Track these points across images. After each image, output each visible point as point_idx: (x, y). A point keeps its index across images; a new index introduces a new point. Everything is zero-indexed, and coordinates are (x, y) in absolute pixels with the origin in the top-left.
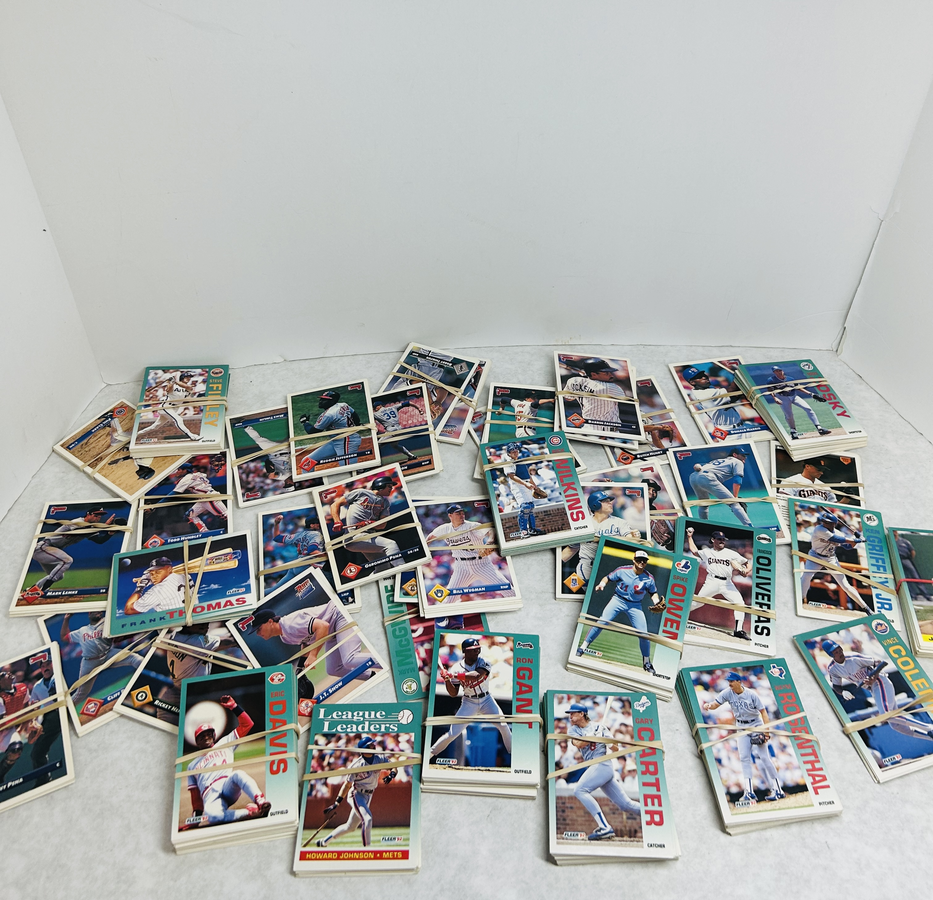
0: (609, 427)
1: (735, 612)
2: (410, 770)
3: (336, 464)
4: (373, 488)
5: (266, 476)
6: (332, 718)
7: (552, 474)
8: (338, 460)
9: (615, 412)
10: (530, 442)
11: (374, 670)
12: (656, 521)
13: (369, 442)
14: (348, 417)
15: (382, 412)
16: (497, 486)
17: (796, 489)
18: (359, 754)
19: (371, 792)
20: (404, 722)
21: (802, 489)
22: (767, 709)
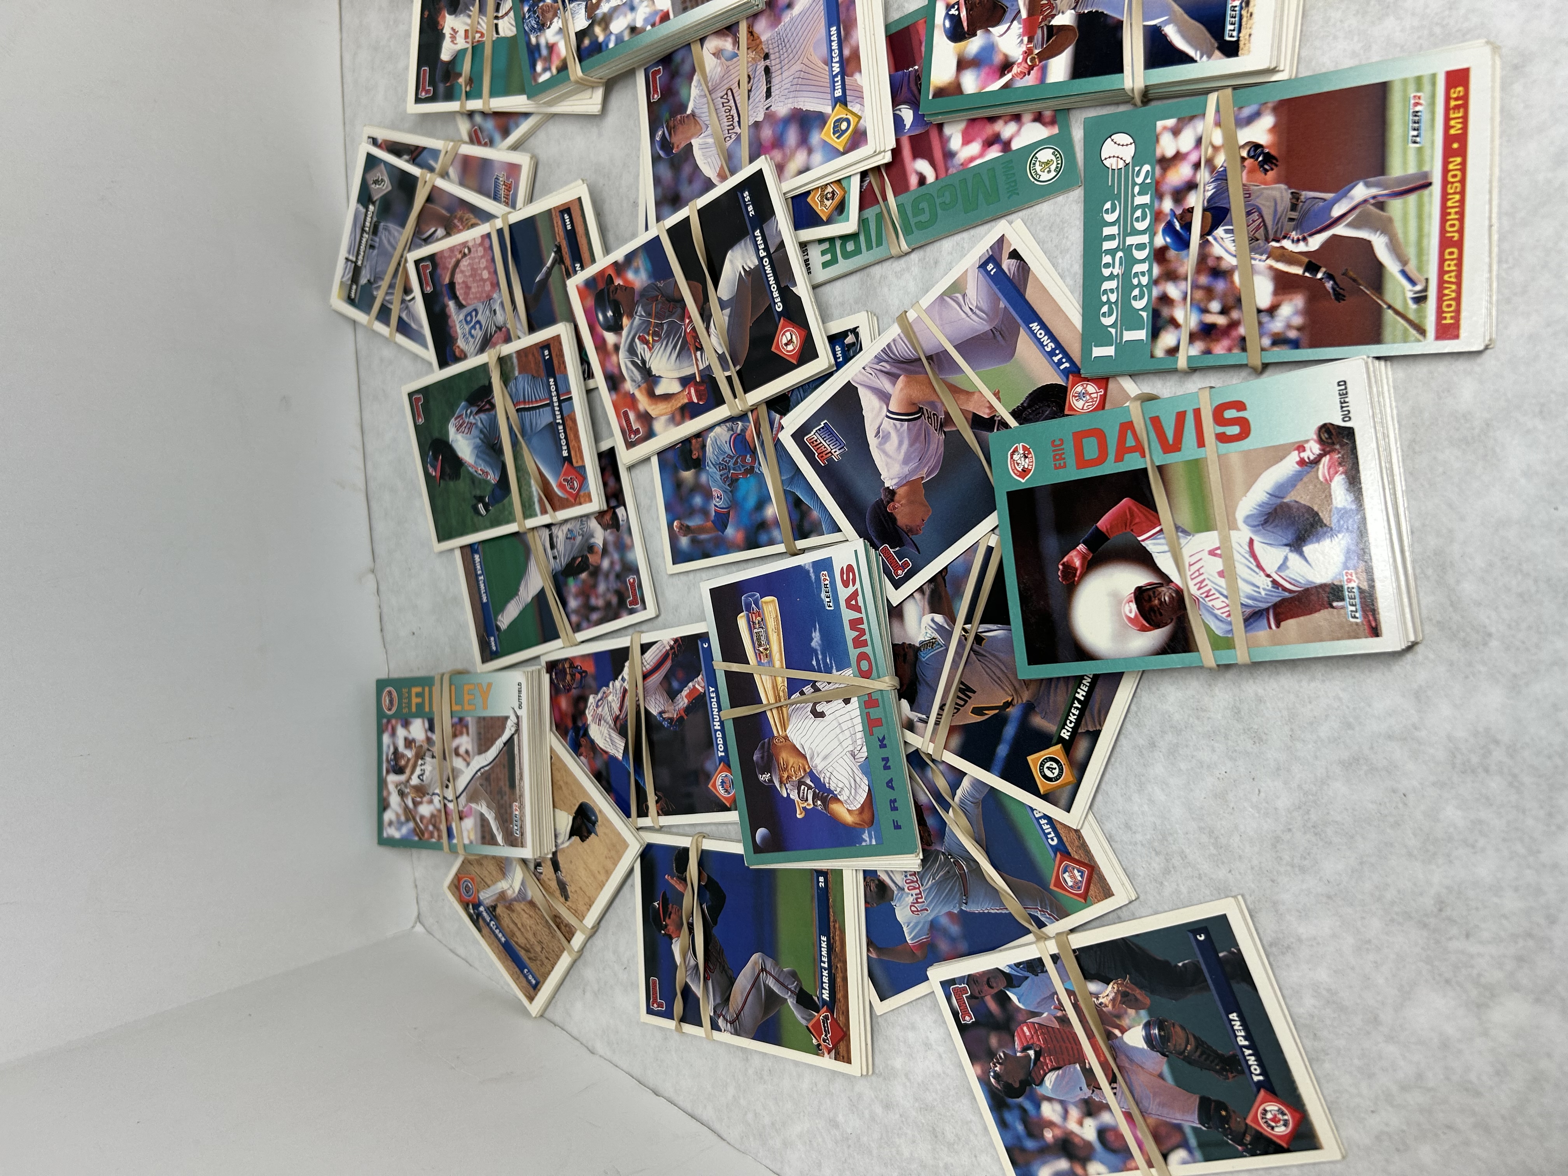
2: (1247, 112)
3: (569, 421)
4: (616, 327)
5: (596, 572)
6: (1113, 326)
8: (562, 418)
11: (1005, 255)
13: (526, 356)
14: (477, 413)
15: (467, 343)
16: (613, 38)
18: (1204, 243)
19: (1295, 196)
20: (1128, 153)
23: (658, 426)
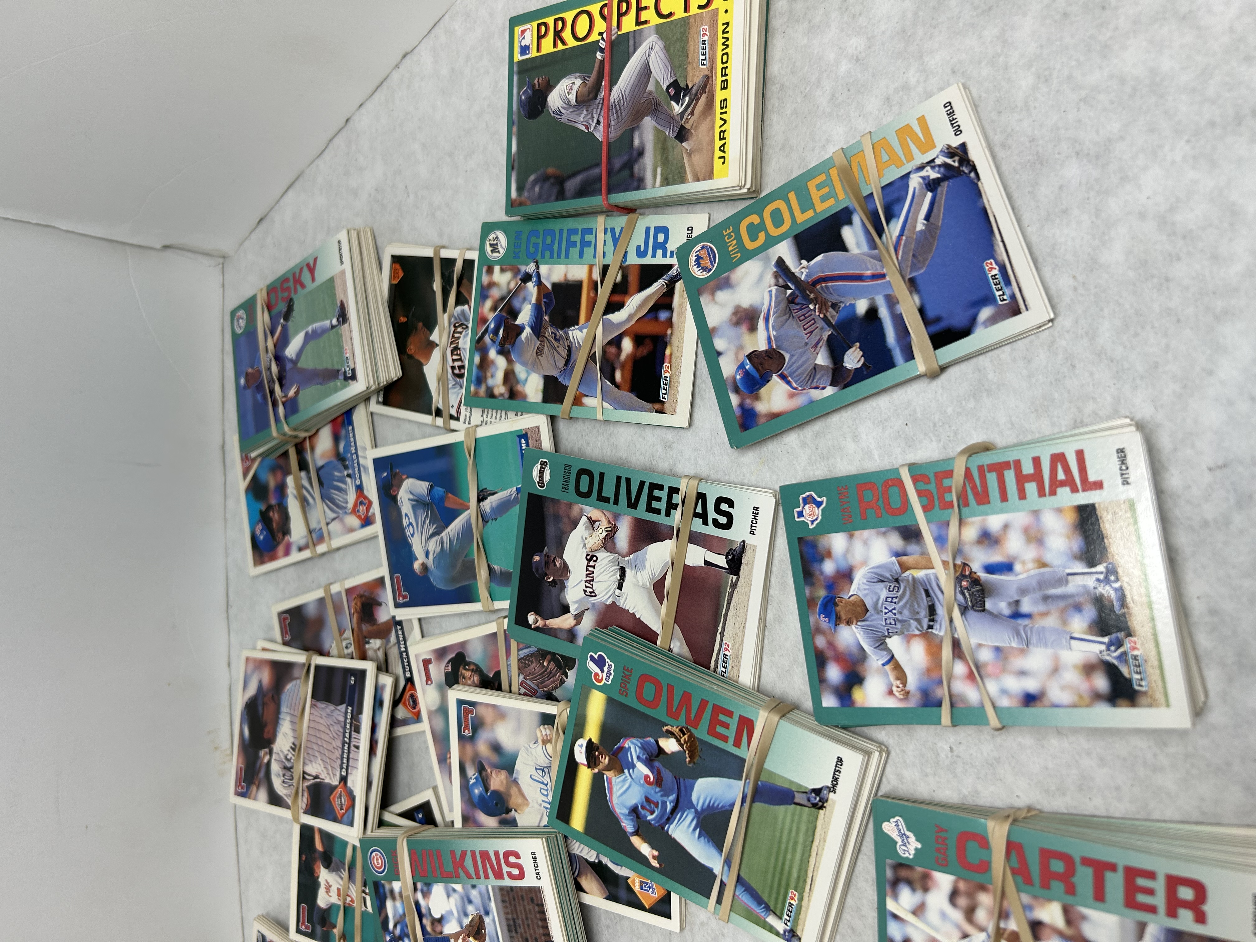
0: (354, 735)
1: (690, 562)
7: (438, 889)
9: (328, 710)
10: (383, 915)
12: (521, 677)
17: (451, 383)
21: (450, 370)
22: (897, 555)
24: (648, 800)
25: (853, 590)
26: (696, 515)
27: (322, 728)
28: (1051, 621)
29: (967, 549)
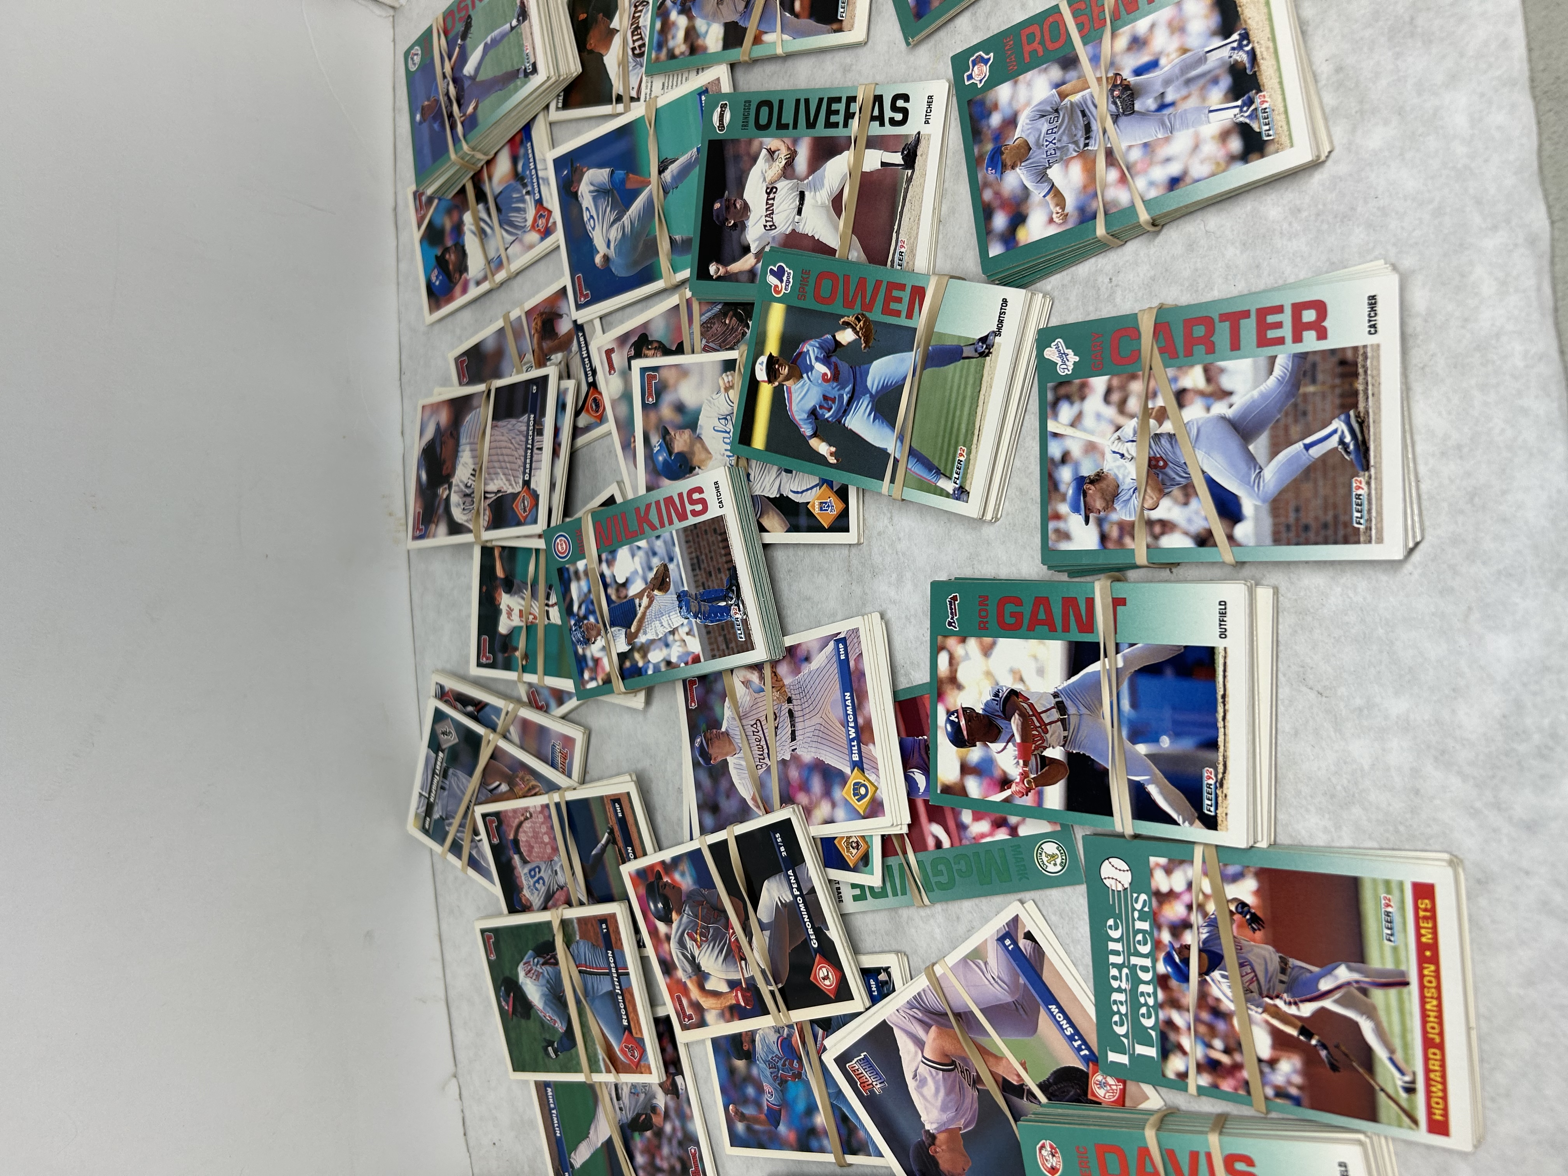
0: (537, 438)
1: (867, 168)
2: (1231, 870)
3: (627, 993)
4: (666, 919)
5: (659, 1133)
6: (1126, 1036)
7: (623, 553)
8: (621, 989)
9: (509, 426)
10: (568, 600)
11: (1021, 935)
12: (704, 341)
13: (586, 924)
14: (543, 964)
15: (532, 894)
16: (651, 666)
17: (632, 64)
18: (1203, 983)
19: (1284, 961)
20: (1126, 878)
21: (630, 53)
22: (1057, 86)
23: (710, 1017)
24: (825, 398)
25: (1018, 133)
26: (873, 118)
27: (504, 444)
28: (1192, 103)
29: (1118, 59)
